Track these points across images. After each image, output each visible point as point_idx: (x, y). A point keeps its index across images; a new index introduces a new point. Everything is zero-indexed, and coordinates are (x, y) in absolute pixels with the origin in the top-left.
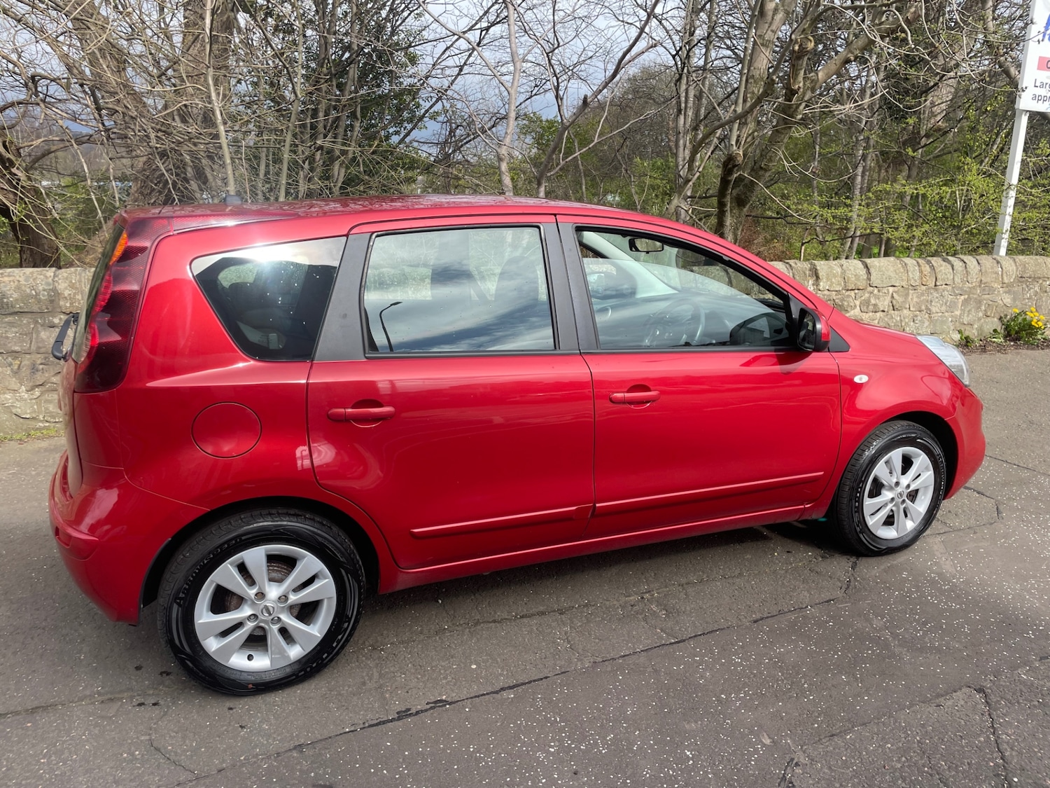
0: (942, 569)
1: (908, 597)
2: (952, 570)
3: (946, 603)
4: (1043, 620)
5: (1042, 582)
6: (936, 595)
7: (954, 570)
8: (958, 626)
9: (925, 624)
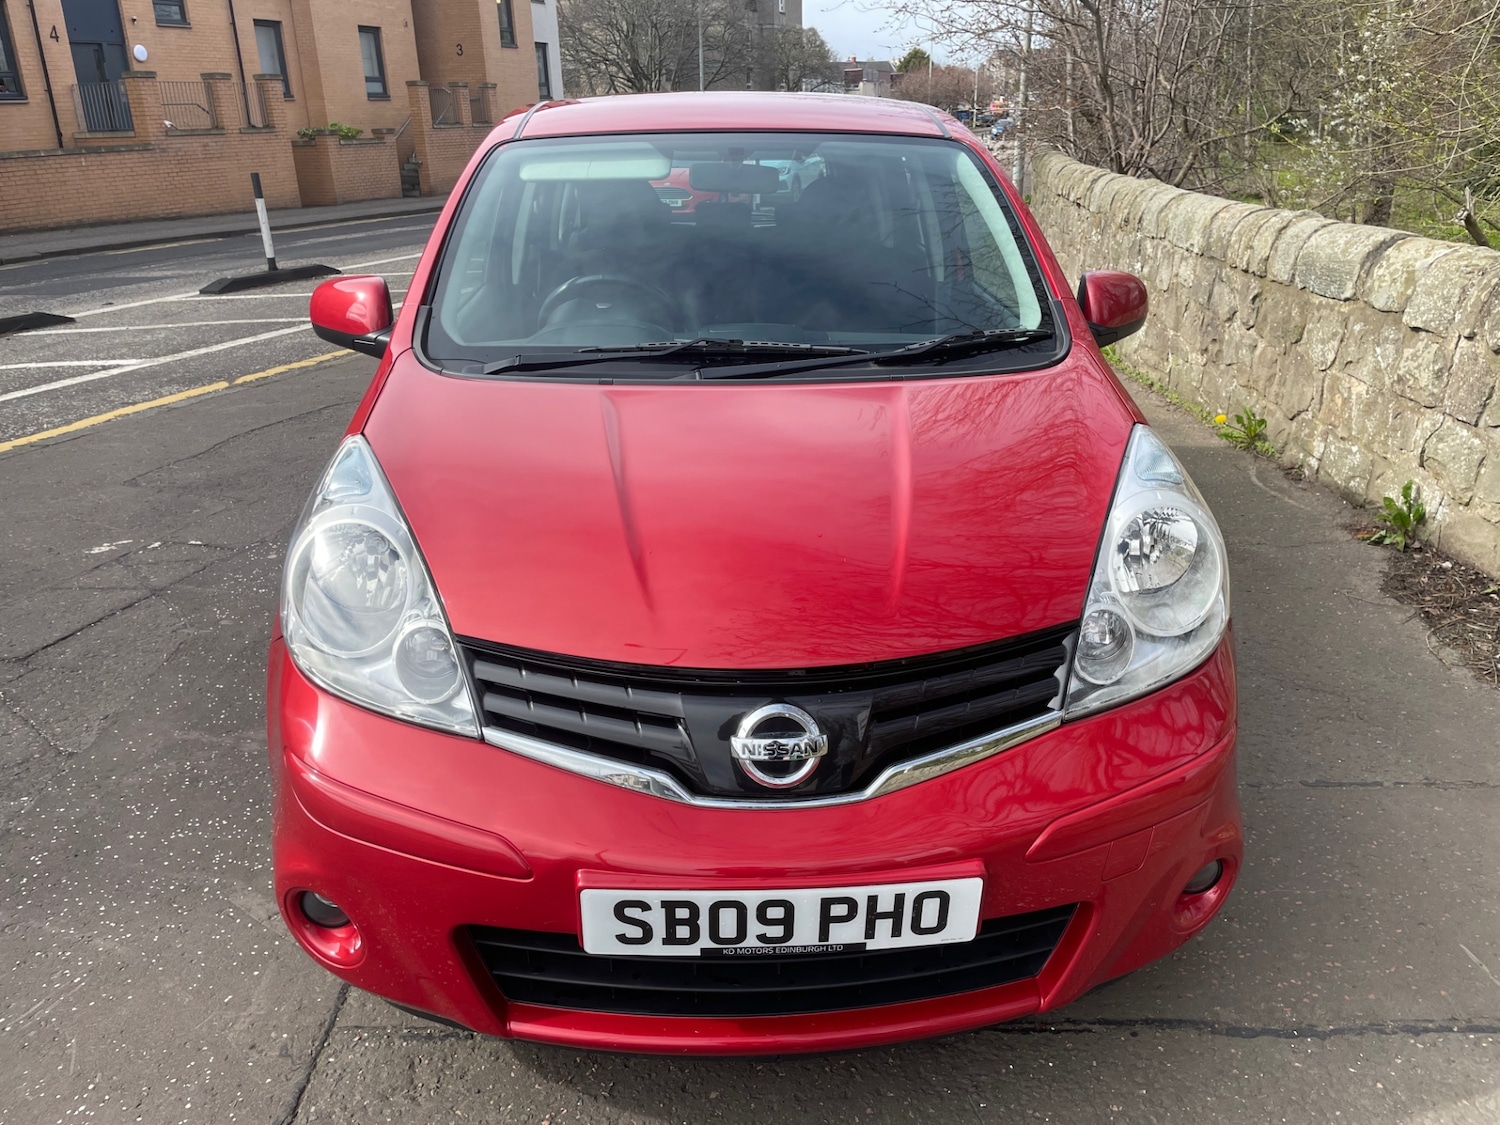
0: (256, 890)
1: (254, 804)
2: (240, 900)
3: (194, 829)
4: (27, 897)
5: (60, 992)
6: (219, 832)
7: (237, 903)
8: (149, 805)
9: (194, 780)
